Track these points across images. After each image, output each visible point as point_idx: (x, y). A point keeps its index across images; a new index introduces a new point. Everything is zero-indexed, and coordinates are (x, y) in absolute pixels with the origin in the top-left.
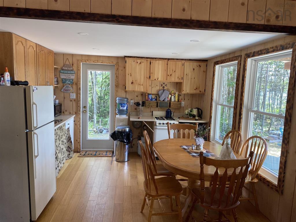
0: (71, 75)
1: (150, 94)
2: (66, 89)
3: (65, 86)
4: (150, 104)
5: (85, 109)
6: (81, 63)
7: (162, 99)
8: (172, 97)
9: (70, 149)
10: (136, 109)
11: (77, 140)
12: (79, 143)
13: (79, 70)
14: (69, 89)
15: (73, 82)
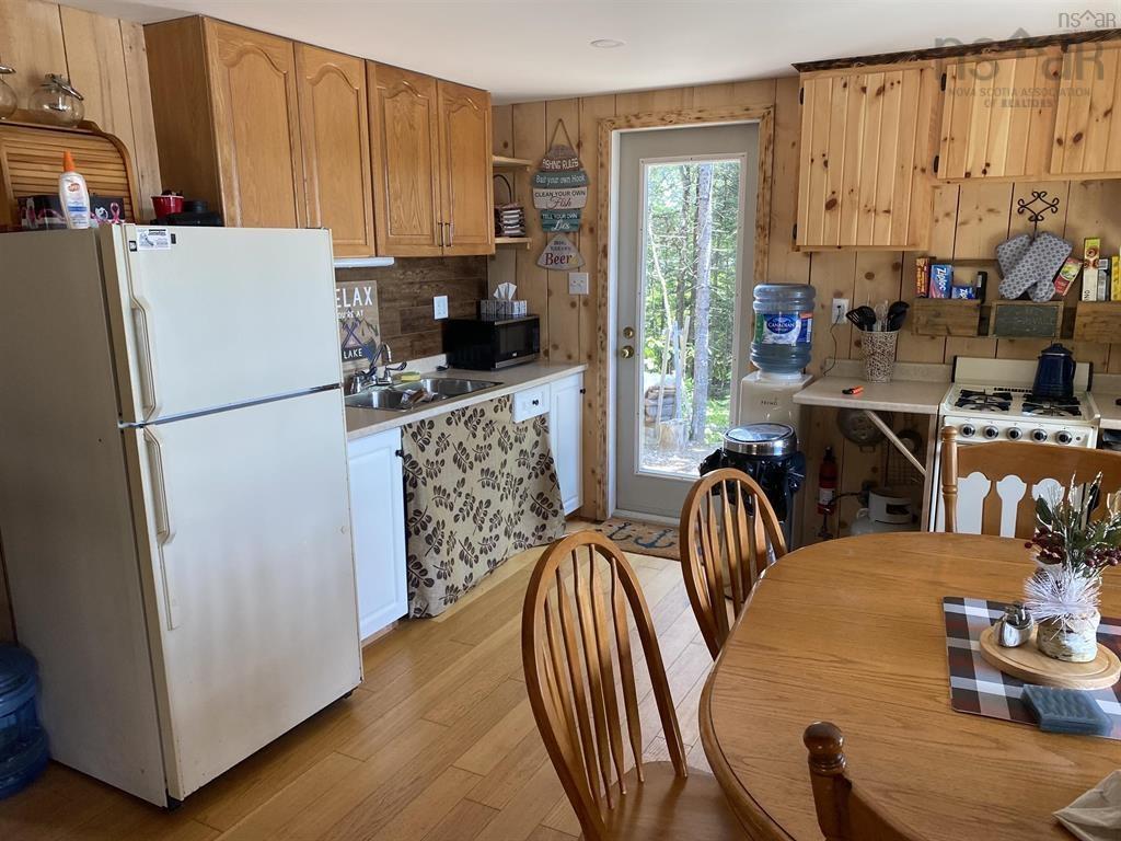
0: (571, 190)
1: (943, 263)
2: (556, 254)
3: (551, 244)
4: (938, 315)
5: (626, 342)
6: (615, 135)
7: (1013, 287)
8: (1086, 273)
9: (545, 506)
10: (858, 344)
11: (593, 472)
12: (600, 483)
13: (602, 165)
14: (565, 253)
15: (581, 221)
